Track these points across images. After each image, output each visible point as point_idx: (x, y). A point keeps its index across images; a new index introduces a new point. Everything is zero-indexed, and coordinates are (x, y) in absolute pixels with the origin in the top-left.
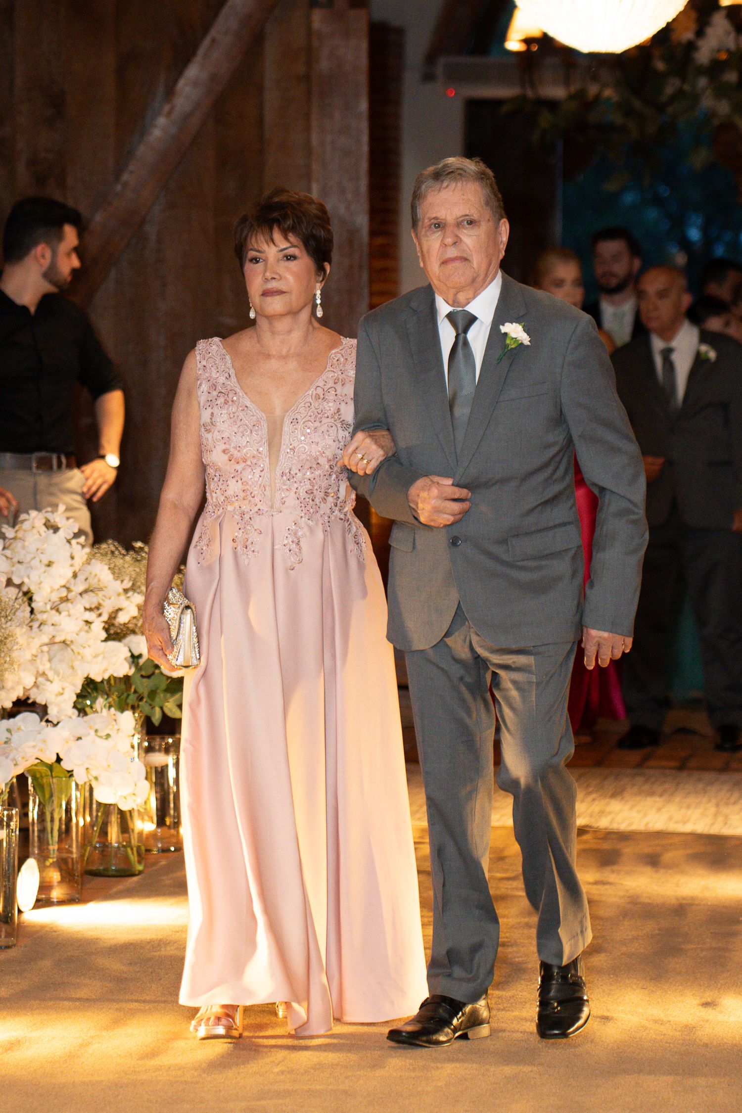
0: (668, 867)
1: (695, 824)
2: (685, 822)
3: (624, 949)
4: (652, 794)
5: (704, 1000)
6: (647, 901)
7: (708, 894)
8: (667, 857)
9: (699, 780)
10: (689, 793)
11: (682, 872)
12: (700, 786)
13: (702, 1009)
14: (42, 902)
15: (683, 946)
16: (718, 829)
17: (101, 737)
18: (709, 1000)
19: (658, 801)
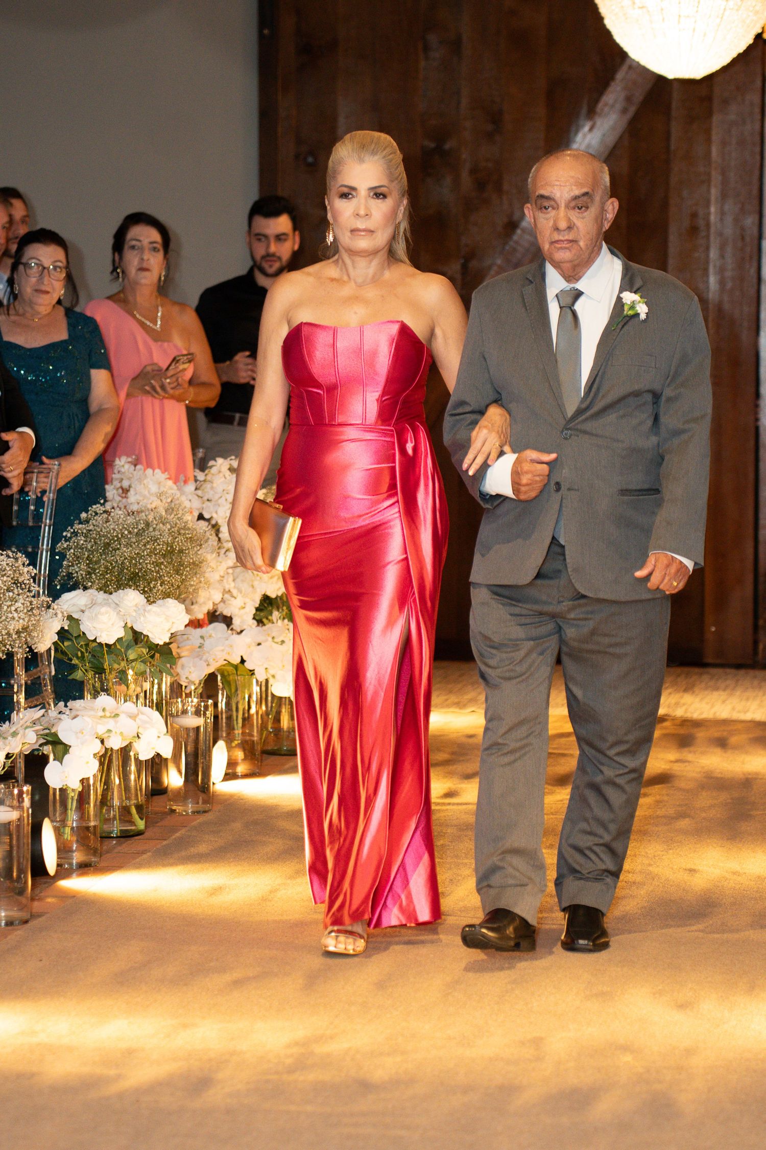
0: (737, 748)
1: (754, 713)
2: (745, 712)
3: (704, 815)
6: (719, 776)
8: (733, 740)
9: (755, 677)
10: (747, 688)
11: (747, 753)
12: (756, 682)
14: (230, 776)
15: (752, 813)
17: (277, 643)
19: (722, 695)
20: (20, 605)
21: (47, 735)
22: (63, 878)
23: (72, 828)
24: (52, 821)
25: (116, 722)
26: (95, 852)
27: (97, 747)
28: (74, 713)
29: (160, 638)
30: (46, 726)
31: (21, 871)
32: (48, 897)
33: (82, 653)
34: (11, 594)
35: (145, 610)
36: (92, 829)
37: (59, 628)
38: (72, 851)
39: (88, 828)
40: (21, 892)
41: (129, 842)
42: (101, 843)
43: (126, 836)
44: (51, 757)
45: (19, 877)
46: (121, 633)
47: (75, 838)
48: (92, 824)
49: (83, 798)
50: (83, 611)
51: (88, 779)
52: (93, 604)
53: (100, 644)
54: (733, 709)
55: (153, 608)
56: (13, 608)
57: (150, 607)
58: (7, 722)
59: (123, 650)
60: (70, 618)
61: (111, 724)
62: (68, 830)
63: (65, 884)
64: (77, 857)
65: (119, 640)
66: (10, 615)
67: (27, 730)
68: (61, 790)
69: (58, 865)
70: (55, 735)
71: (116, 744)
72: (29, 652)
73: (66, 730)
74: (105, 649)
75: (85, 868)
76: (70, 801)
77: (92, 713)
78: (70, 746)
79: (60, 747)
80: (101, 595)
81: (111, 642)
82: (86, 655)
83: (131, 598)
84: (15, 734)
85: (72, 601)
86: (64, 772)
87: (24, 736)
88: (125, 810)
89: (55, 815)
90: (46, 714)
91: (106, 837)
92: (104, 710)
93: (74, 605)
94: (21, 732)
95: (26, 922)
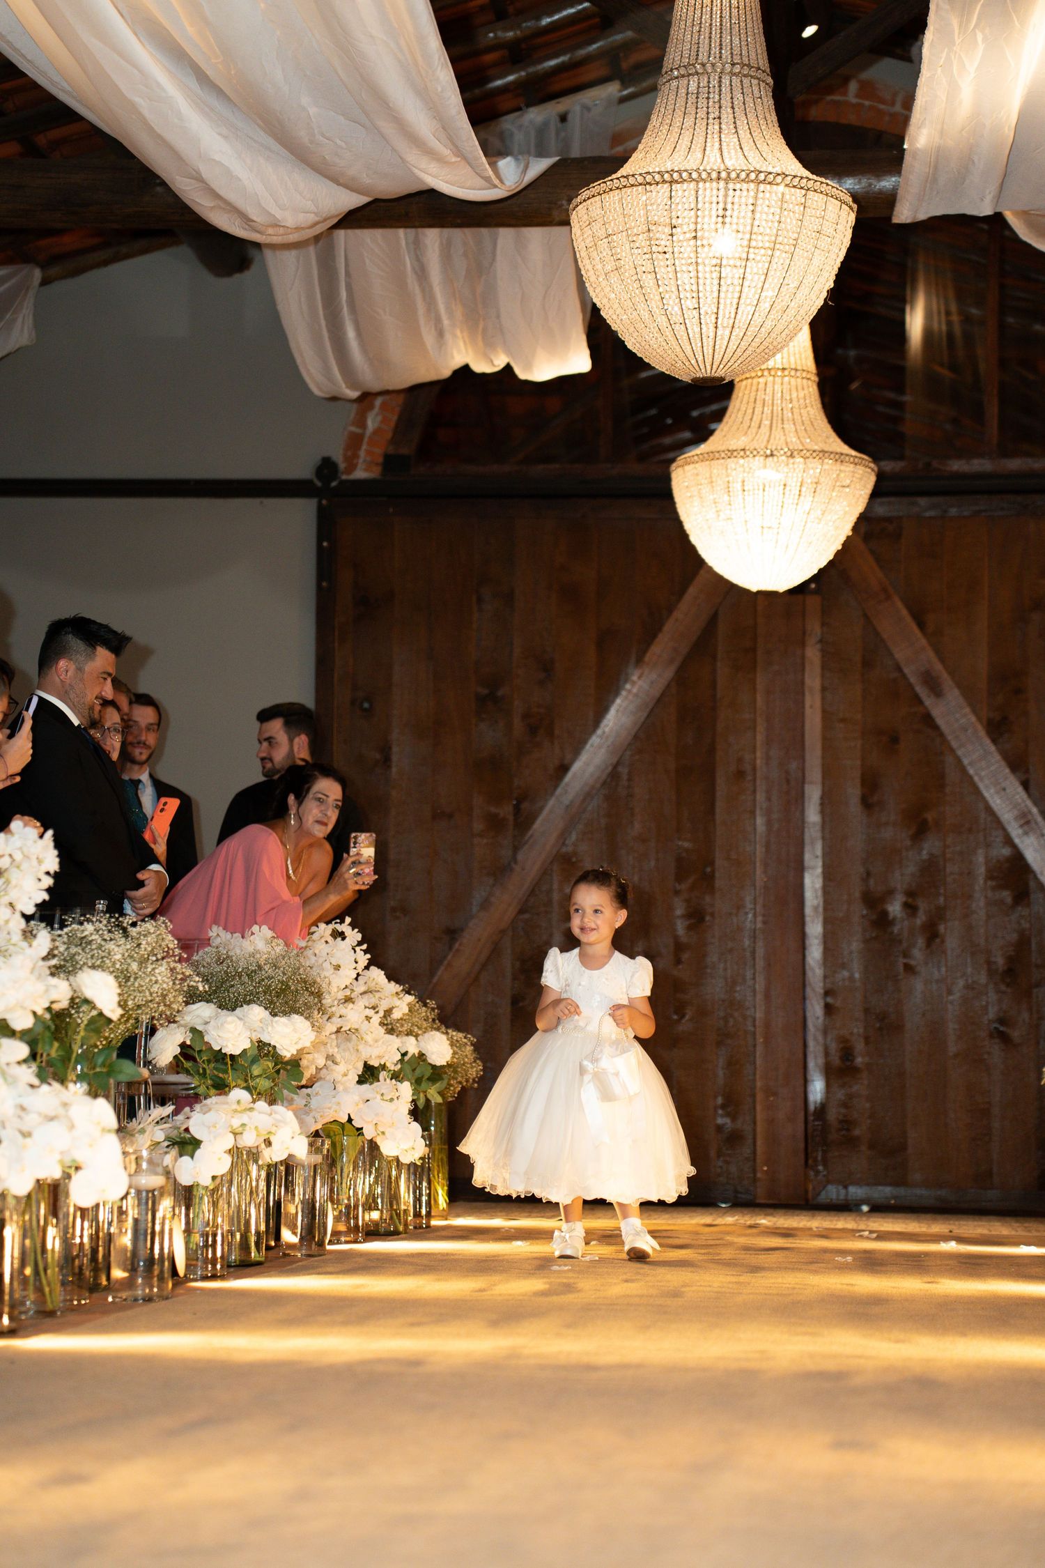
14: (334, 1242)
22: (197, 1280)
25: (250, 1117)
27: (229, 1142)
28: (206, 1108)
29: (287, 1052)
32: (181, 1289)
33: (204, 1069)
35: (269, 1023)
37: (181, 1043)
41: (250, 1268)
43: (244, 1265)
46: (247, 1045)
50: (207, 1023)
51: (218, 1176)
52: (217, 1016)
53: (225, 1055)
55: (278, 1022)
57: (275, 1021)
58: (135, 1121)
59: (247, 1063)
60: (194, 1030)
61: (245, 1118)
62: (193, 1239)
63: (200, 1285)
65: (245, 1052)
67: (155, 1129)
70: (187, 1132)
71: (247, 1141)
73: (196, 1126)
74: (229, 1061)
77: (225, 1107)
78: (202, 1140)
79: (192, 1144)
80: (223, 1011)
81: (236, 1054)
82: (208, 1072)
83: (256, 1013)
84: (143, 1131)
85: (196, 1013)
86: (195, 1168)
87: (153, 1135)
92: (238, 1104)
93: (198, 1016)
94: (149, 1129)
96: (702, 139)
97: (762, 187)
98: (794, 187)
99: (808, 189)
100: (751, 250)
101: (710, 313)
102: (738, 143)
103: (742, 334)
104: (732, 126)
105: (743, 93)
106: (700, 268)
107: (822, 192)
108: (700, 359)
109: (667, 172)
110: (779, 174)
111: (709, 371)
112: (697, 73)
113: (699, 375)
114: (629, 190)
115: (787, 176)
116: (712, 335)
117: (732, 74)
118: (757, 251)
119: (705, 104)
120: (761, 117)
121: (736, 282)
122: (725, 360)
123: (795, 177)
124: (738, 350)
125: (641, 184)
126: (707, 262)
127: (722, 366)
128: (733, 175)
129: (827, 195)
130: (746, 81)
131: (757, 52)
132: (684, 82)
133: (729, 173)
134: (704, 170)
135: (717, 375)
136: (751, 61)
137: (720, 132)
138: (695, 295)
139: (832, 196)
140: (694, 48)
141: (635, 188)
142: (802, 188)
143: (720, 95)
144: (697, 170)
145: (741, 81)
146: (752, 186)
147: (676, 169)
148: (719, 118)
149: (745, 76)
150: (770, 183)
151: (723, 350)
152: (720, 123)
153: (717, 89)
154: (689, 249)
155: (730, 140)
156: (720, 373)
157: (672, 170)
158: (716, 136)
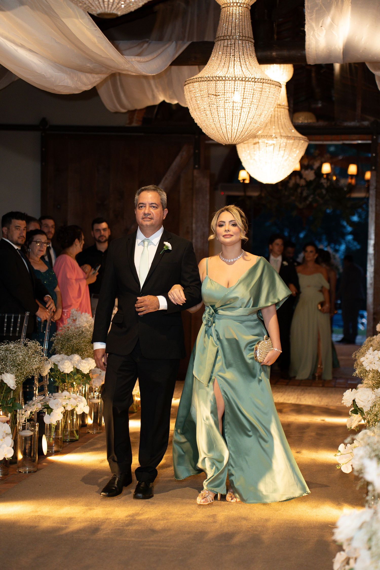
0: (285, 413)
1: (292, 401)
2: (289, 400)
4: (279, 392)
5: (297, 451)
7: (297, 421)
8: (284, 410)
10: (289, 392)
11: (289, 415)
13: (297, 454)
15: (290, 436)
16: (298, 402)
18: (298, 451)
19: (281, 394)
20: (37, 359)
21: (45, 405)
22: (49, 456)
23: (53, 438)
24: (46, 436)
25: (69, 401)
26: (61, 447)
27: (62, 409)
28: (55, 397)
29: (86, 371)
30: (45, 402)
31: (34, 453)
32: (43, 463)
33: (58, 376)
34: (34, 355)
35: (81, 362)
36: (60, 439)
37: (50, 368)
38: (53, 447)
39: (58, 438)
40: (34, 461)
41: (73, 443)
42: (63, 443)
43: (72, 441)
44: (46, 413)
45: (33, 455)
46: (72, 370)
47: (54, 442)
48: (60, 437)
49: (57, 427)
50: (59, 362)
51: (59, 421)
52: (63, 359)
53: (65, 374)
54: (285, 399)
55: (84, 361)
56: (34, 361)
57: (82, 361)
58: (31, 401)
59: (73, 376)
60: (54, 364)
61: (68, 401)
62: (51, 439)
63: (50, 458)
64: (55, 449)
65: (71, 372)
66: (33, 363)
67: (38, 403)
68: (49, 425)
69: (48, 451)
70: (48, 405)
71: (69, 408)
72: (39, 376)
73: (51, 404)
74: (66, 375)
75: (57, 453)
76: (53, 428)
77: (61, 397)
78: (53, 409)
79: (49, 410)
80: (66, 356)
81: (69, 373)
82: (60, 377)
83: (76, 357)
84: (34, 405)
85: (56, 358)
86: (50, 418)
87: (37, 406)
88: (72, 432)
89: (47, 433)
90: (45, 398)
91: (65, 442)
92: (65, 396)
93: (56, 360)
94: (36, 404)
95: (35, 472)
96: (228, 64)
97: (247, 83)
98: (258, 82)
99: (263, 83)
100: (244, 104)
101: (229, 125)
102: (240, 65)
103: (241, 131)
104: (238, 59)
105: (243, 46)
106: (226, 110)
107: (268, 83)
108: (227, 139)
109: (215, 77)
110: (253, 78)
111: (230, 142)
112: (227, 39)
113: (227, 143)
114: (202, 82)
115: (256, 79)
116: (230, 132)
117: (239, 40)
118: (245, 104)
119: (229, 51)
120: (249, 54)
121: (238, 115)
122: (236, 139)
123: (259, 79)
124: (240, 136)
125: (206, 81)
126: (228, 108)
127: (235, 141)
128: (237, 79)
129: (270, 84)
130: (244, 42)
131: (248, 31)
132: (223, 41)
133: (236, 78)
134: (227, 77)
135: (233, 144)
136: (246, 35)
137: (234, 61)
138: (224, 119)
139: (272, 84)
140: (226, 30)
141: (204, 82)
142: (261, 82)
143: (235, 47)
144: (225, 77)
145: (242, 42)
146: (244, 82)
147: (218, 76)
148: (234, 56)
149: (244, 40)
150: (250, 81)
151: (234, 136)
152: (234, 58)
153: (234, 45)
154: (222, 103)
155: (238, 64)
156: (235, 143)
157: (217, 76)
158: (233, 62)
